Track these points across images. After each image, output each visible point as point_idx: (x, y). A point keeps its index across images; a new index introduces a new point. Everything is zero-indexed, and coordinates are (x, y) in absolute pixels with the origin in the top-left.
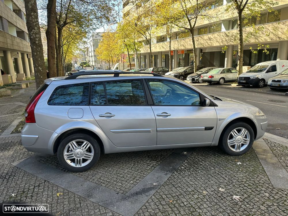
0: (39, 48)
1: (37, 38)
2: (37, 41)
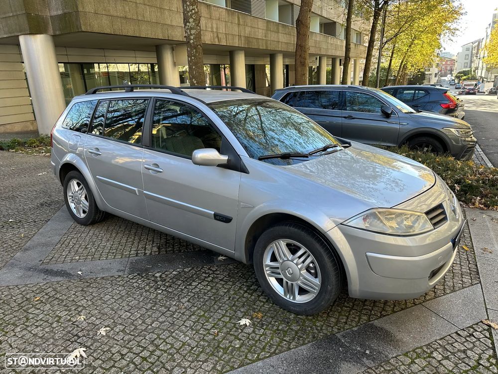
0: (194, 50)
1: (191, 34)
2: (191, 39)
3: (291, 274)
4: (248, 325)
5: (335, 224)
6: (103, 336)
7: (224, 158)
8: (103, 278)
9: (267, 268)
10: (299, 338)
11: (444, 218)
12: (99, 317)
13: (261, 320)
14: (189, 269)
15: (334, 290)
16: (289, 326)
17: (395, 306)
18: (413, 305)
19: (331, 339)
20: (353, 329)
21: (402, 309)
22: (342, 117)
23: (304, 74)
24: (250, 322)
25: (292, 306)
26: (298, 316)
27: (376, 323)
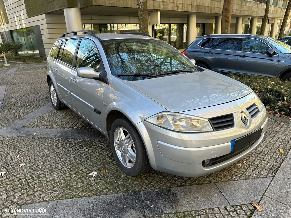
3: (124, 149)
4: (94, 176)
5: (141, 120)
6: (19, 168)
7: (97, 74)
8: (43, 138)
9: (116, 144)
10: (117, 189)
11: (231, 124)
12: (25, 157)
13: (104, 174)
14: (89, 139)
15: (141, 163)
16: (117, 181)
17: (195, 181)
18: (208, 183)
19: (137, 194)
20: (155, 190)
21: (199, 184)
22: (238, 56)
23: (227, 28)
24: (97, 174)
25: (125, 169)
26: (127, 176)
27: (173, 190)
